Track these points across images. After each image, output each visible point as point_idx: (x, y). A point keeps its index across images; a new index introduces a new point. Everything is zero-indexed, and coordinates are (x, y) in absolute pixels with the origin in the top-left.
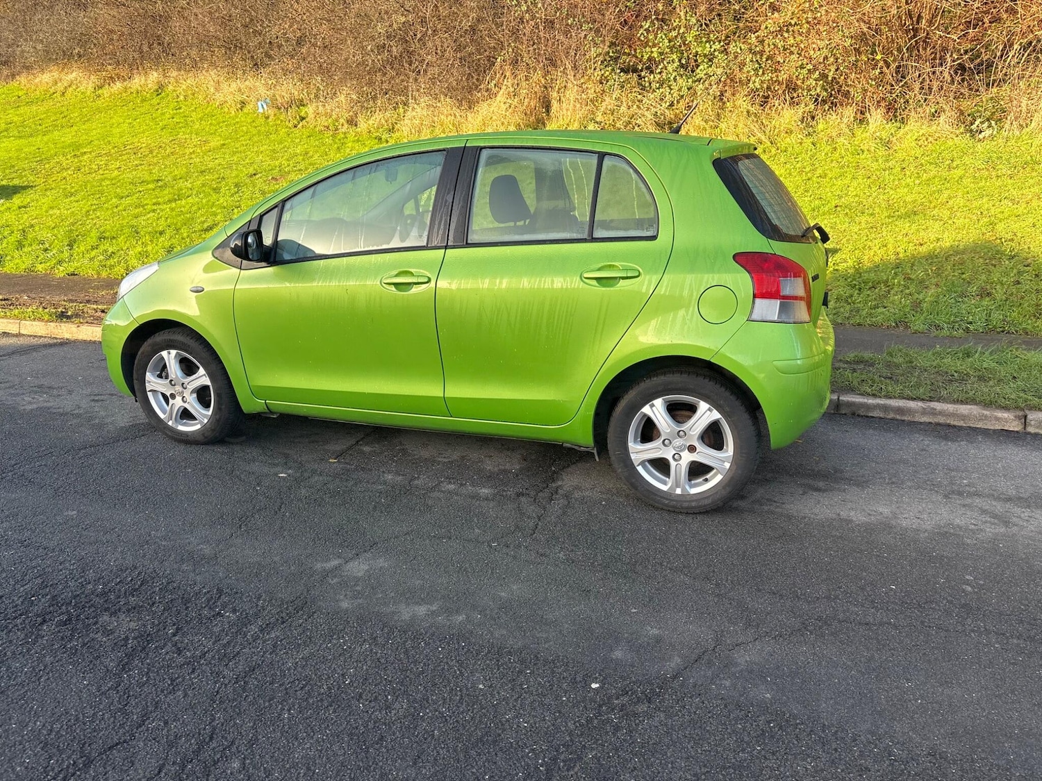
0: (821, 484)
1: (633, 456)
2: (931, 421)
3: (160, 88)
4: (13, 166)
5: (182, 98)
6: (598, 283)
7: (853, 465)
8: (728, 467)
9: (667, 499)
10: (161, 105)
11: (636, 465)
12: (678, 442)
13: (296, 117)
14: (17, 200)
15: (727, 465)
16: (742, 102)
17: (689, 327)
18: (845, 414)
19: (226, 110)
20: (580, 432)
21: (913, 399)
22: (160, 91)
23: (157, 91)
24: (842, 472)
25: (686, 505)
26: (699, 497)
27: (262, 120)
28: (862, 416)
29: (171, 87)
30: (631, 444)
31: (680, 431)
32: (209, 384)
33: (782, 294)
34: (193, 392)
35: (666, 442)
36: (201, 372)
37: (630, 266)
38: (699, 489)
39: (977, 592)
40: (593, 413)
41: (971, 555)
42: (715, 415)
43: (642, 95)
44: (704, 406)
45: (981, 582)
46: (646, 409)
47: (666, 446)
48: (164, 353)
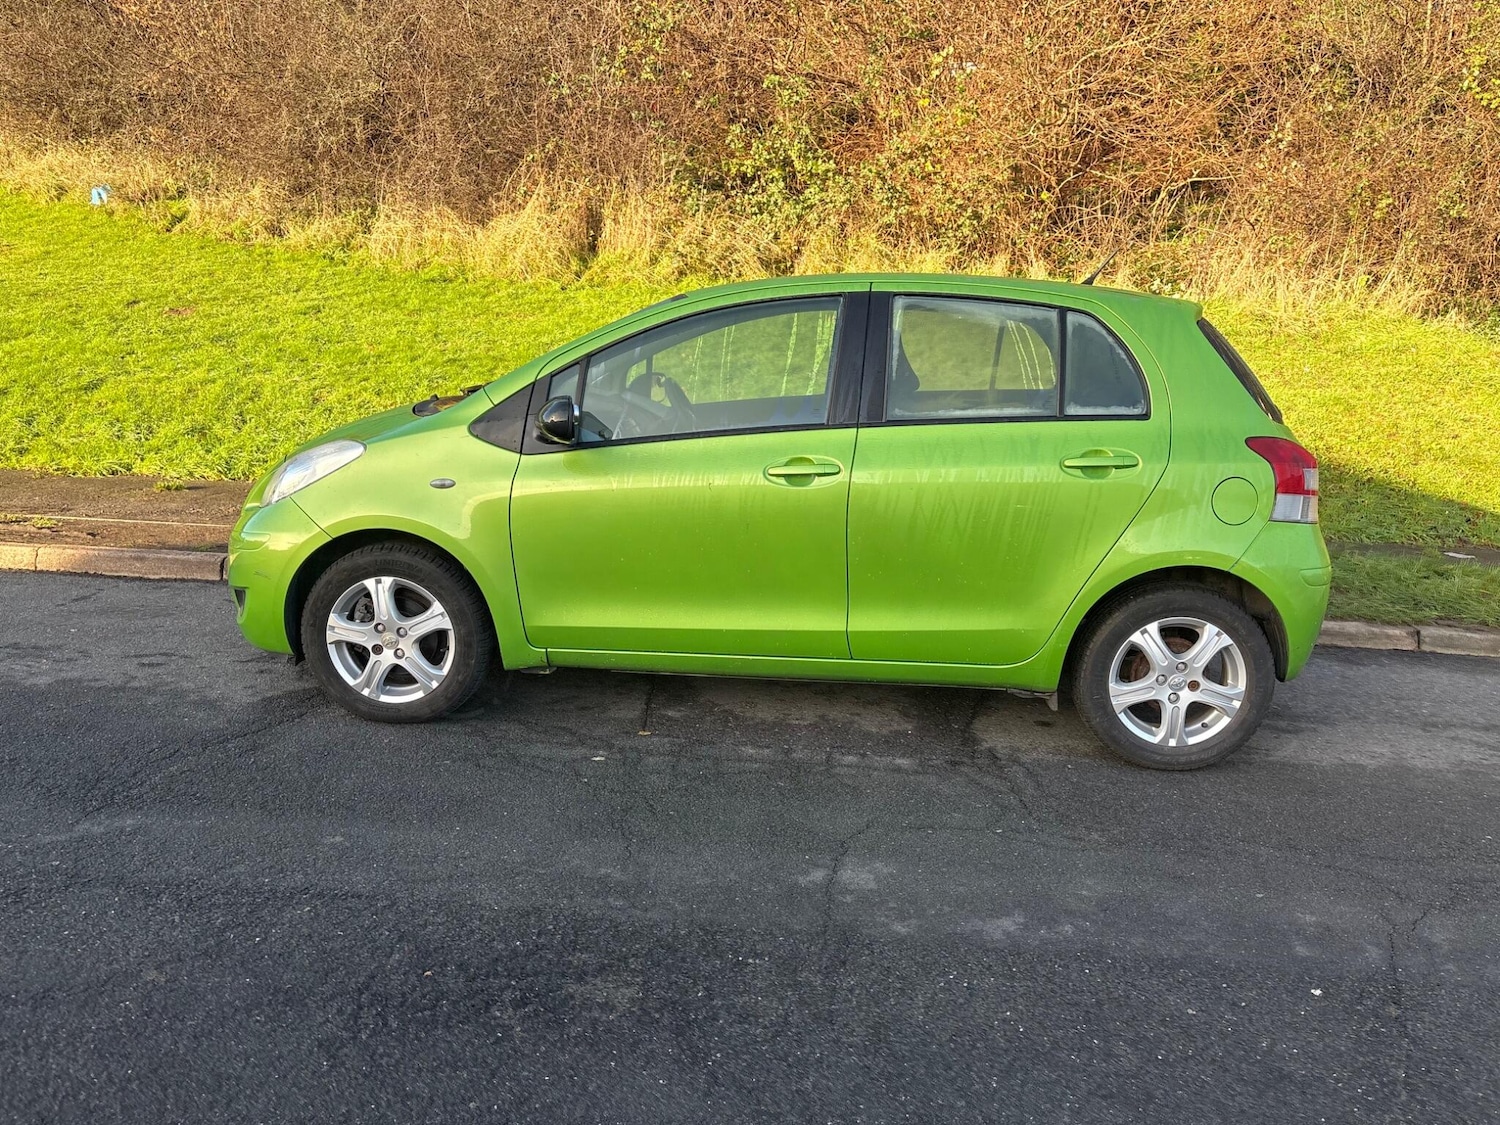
1: (1114, 701)
6: (1083, 472)
8: (1238, 707)
9: (1157, 754)
11: (1117, 712)
12: (1176, 678)
13: (165, 216)
15: (1237, 704)
16: (870, 239)
20: (1042, 670)
26: (1200, 748)
27: (102, 217)
30: (1112, 686)
31: (1180, 664)
32: (448, 627)
33: (1306, 488)
34: (416, 642)
35: (1161, 679)
36: (437, 608)
37: (1124, 452)
38: (1200, 737)
40: (1068, 645)
42: (1224, 641)
43: (735, 222)
44: (1211, 629)
46: (1135, 637)
47: (1160, 684)
48: (369, 582)
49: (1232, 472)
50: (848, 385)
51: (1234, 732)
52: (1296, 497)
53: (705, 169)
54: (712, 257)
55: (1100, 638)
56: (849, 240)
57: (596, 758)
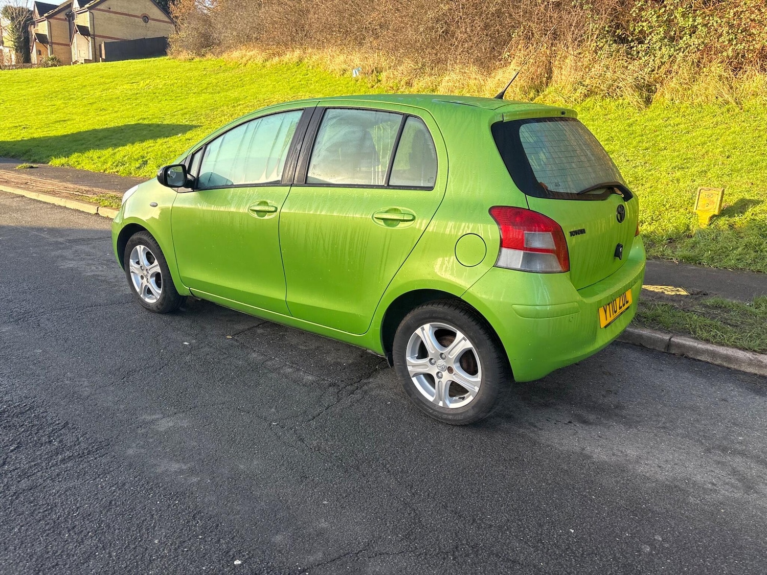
0: (592, 417)
1: (410, 368)
2: (756, 372)
3: (301, 60)
4: (196, 112)
5: (311, 67)
6: (384, 222)
7: (639, 403)
8: (477, 391)
9: (432, 409)
10: (297, 73)
11: (411, 375)
12: (441, 362)
13: (374, 80)
14: (189, 135)
15: (477, 389)
16: (716, 68)
17: (447, 267)
18: (674, 354)
19: (334, 75)
20: (374, 343)
21: (744, 349)
22: (299, 63)
23: (298, 63)
24: (622, 408)
25: (445, 416)
26: (454, 412)
27: (353, 82)
28: (689, 359)
29: (306, 60)
30: (408, 358)
31: (442, 354)
32: (160, 272)
33: (525, 246)
34: (152, 276)
35: (433, 361)
36: (156, 262)
37: (408, 211)
38: (456, 405)
39: (652, 555)
40: (379, 328)
41: (682, 514)
42: (468, 345)
43: (628, 63)
44: (460, 335)
45: (667, 545)
46: (418, 331)
47: (432, 364)
48: (138, 247)
49: (470, 230)
50: (292, 162)
51: (473, 408)
52: (517, 252)
53: (618, 31)
54: (605, 85)
55: (400, 328)
56: (705, 69)
57: (186, 343)
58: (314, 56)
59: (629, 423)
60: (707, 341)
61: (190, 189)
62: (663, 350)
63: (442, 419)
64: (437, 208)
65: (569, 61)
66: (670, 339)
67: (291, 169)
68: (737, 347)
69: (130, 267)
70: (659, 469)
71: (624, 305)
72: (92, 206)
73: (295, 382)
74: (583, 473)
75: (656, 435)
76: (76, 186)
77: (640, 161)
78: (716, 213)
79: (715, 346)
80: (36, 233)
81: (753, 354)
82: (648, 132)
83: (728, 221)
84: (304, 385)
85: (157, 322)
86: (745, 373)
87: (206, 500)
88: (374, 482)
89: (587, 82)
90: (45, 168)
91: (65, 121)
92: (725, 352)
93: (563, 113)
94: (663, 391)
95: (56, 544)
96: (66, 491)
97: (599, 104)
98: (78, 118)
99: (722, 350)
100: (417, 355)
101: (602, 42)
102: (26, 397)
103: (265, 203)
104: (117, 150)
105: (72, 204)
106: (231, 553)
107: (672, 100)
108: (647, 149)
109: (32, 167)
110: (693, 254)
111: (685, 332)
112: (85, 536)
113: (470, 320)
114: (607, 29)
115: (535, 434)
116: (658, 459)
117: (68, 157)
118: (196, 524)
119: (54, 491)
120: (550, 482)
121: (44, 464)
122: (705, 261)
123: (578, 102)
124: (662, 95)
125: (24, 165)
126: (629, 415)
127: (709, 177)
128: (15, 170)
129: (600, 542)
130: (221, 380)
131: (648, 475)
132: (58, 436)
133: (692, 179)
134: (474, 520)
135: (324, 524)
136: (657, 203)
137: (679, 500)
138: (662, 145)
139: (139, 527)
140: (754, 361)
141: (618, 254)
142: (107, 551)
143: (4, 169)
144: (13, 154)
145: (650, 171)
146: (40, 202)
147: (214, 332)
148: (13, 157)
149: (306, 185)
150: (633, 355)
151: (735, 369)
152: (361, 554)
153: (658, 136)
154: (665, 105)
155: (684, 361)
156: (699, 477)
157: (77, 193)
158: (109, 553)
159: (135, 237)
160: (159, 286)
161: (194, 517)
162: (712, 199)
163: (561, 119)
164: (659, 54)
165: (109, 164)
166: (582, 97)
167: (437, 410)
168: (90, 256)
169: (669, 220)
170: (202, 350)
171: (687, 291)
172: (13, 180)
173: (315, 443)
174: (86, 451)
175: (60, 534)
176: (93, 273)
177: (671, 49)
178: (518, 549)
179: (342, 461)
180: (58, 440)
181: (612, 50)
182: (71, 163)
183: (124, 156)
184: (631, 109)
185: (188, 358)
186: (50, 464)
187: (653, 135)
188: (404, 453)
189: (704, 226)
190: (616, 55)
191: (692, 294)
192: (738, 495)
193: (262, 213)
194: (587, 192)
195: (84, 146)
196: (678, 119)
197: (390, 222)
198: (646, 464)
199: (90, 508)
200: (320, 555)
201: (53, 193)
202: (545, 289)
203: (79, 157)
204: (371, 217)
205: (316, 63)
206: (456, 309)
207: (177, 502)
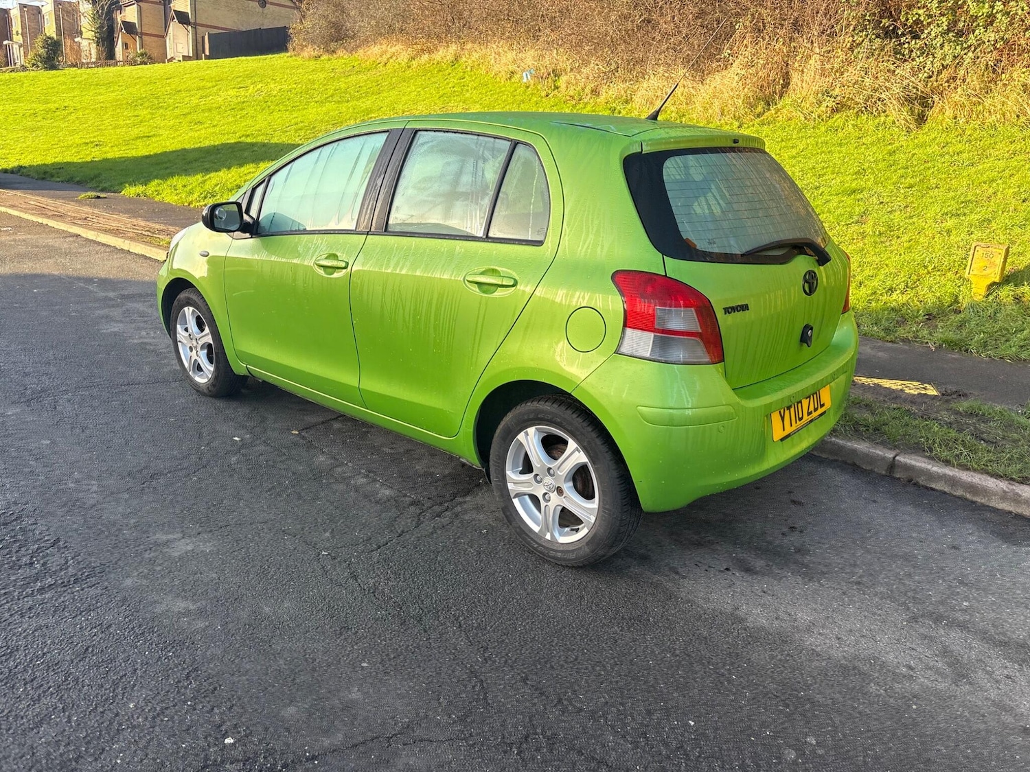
0: (759, 564)
1: (510, 486)
2: (1011, 509)
3: (457, 58)
7: (832, 547)
8: (593, 522)
10: (451, 75)
11: (512, 496)
12: (548, 480)
13: (551, 87)
15: (593, 519)
16: (1020, 75)
18: (899, 479)
20: (466, 449)
21: (997, 476)
22: (455, 62)
23: (453, 62)
24: (807, 552)
25: (552, 553)
26: (566, 548)
27: (523, 89)
28: (919, 486)
29: (464, 59)
30: (509, 473)
31: (549, 469)
32: (212, 343)
33: (656, 327)
34: (202, 348)
35: (538, 478)
36: (207, 330)
37: (509, 273)
38: (567, 538)
39: (797, 764)
40: (472, 430)
41: (854, 708)
42: (581, 458)
43: (895, 65)
44: (572, 444)
45: (821, 752)
46: (521, 437)
47: (538, 482)
48: (186, 309)
49: (585, 301)
50: (370, 202)
51: (587, 544)
52: (646, 334)
53: (883, 21)
54: (861, 96)
55: (498, 431)
56: (1003, 75)
57: (236, 439)
58: (474, 54)
59: (809, 574)
60: (947, 462)
61: (248, 235)
62: (884, 472)
63: (549, 557)
64: (546, 271)
65: (814, 61)
66: (894, 458)
67: (369, 212)
68: (988, 473)
69: (178, 335)
70: (837, 641)
71: (816, 410)
72: (160, 251)
73: (366, 496)
74: (728, 643)
75: (844, 593)
76: (148, 223)
77: (900, 204)
78: (997, 280)
79: (957, 470)
80: (82, 284)
81: (1010, 484)
82: (915, 163)
83: (1013, 291)
84: (377, 502)
85: (208, 408)
86: (995, 510)
87: (209, 653)
88: (436, 640)
89: (837, 91)
90: (115, 198)
91: (148, 137)
92: (969, 479)
93: (735, 141)
94: (869, 530)
95: (5, 700)
96: (35, 631)
97: (852, 122)
98: (165, 133)
99: (966, 476)
100: (521, 469)
101: (861, 37)
102: (15, 503)
103: (334, 257)
104: (208, 176)
105: (138, 248)
106: (223, 728)
107: (955, 118)
108: (911, 186)
109: (99, 197)
110: (958, 336)
111: (917, 449)
112: (44, 692)
113: (585, 424)
114: (867, 18)
115: (675, 583)
116: (839, 627)
117: (146, 186)
118: (188, 685)
119: (20, 630)
120: (678, 652)
121: (16, 593)
122: (973, 348)
123: (822, 120)
124: (942, 111)
125: (89, 194)
126: (814, 563)
127: (994, 228)
128: (76, 201)
129: (727, 742)
130: (269, 490)
131: (819, 649)
132: (44, 557)
133: (968, 231)
134: (560, 701)
135: (355, 694)
136: (916, 263)
137: (854, 688)
138: (933, 182)
139: (115, 684)
140: (1009, 494)
141: (805, 339)
142: (67, 713)
143: (63, 199)
144: (78, 179)
145: (911, 217)
146: (99, 243)
147: (276, 425)
148: (78, 183)
149: (385, 233)
150: (839, 478)
151: (982, 503)
152: (395, 738)
153: (929, 168)
154: (944, 125)
155: (911, 489)
156: (891, 656)
157: (146, 233)
158: (69, 716)
159: (183, 295)
160: (211, 360)
161: (187, 677)
162: (993, 260)
163: (732, 150)
164: (939, 54)
165: (195, 196)
166: (829, 112)
167: (544, 544)
168: (143, 317)
169: (931, 287)
170: (256, 449)
171: (937, 389)
172: (69, 214)
173: (371, 581)
174: (72, 579)
175: (13, 687)
176: (141, 340)
177: (957, 47)
178: (610, 744)
179: (401, 608)
180: (42, 562)
181: (874, 48)
182: (149, 192)
183: (216, 185)
184: (896, 129)
185: (234, 459)
186: (24, 593)
187: (922, 167)
188: (487, 601)
189: (978, 298)
190: (879, 55)
191: (943, 395)
192: (942, 686)
193: (330, 270)
194: (758, 252)
195: (168, 171)
196: (960, 145)
197: (486, 287)
198: (820, 634)
199: (59, 655)
200: (340, 737)
201: (115, 232)
202: (683, 386)
203: (159, 185)
204: (462, 279)
205: (476, 63)
206: (567, 409)
207: (171, 654)
